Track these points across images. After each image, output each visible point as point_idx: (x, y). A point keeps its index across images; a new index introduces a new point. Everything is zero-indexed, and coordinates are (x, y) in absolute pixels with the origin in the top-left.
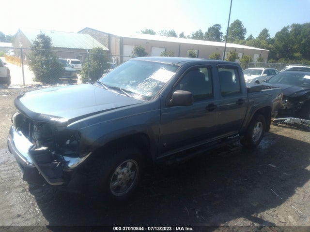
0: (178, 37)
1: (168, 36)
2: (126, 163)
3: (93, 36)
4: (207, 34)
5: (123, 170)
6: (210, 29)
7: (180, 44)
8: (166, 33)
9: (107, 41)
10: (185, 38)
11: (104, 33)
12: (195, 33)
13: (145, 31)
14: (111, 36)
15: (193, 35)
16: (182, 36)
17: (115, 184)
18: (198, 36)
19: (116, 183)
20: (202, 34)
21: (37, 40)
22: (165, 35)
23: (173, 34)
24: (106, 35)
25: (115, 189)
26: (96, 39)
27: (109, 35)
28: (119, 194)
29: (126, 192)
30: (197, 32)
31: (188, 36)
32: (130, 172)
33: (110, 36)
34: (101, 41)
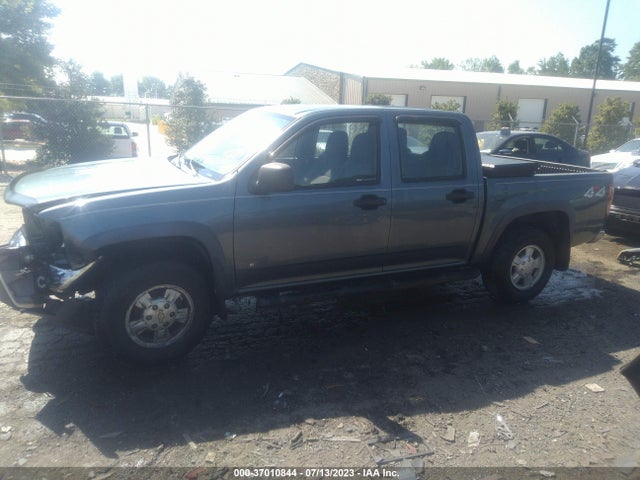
0: (506, 71)
1: (483, 70)
2: (164, 290)
3: (312, 79)
4: (577, 62)
5: (155, 302)
6: (585, 52)
7: (500, 88)
8: (478, 63)
9: (337, 88)
10: (521, 72)
11: (332, 72)
12: (547, 60)
13: (430, 62)
14: (345, 77)
15: (543, 67)
16: (515, 69)
17: (139, 324)
18: (556, 67)
19: (141, 324)
20: (564, 63)
21: (182, 89)
22: (475, 68)
23: (494, 66)
24: (335, 76)
25: (140, 332)
26: (318, 86)
27: (342, 75)
28: (148, 345)
29: (168, 344)
30: (552, 59)
31: (531, 70)
32: (172, 308)
33: (342, 77)
34: (327, 89)
